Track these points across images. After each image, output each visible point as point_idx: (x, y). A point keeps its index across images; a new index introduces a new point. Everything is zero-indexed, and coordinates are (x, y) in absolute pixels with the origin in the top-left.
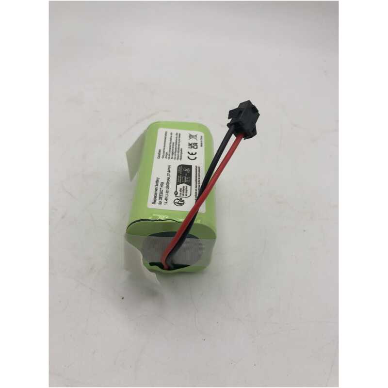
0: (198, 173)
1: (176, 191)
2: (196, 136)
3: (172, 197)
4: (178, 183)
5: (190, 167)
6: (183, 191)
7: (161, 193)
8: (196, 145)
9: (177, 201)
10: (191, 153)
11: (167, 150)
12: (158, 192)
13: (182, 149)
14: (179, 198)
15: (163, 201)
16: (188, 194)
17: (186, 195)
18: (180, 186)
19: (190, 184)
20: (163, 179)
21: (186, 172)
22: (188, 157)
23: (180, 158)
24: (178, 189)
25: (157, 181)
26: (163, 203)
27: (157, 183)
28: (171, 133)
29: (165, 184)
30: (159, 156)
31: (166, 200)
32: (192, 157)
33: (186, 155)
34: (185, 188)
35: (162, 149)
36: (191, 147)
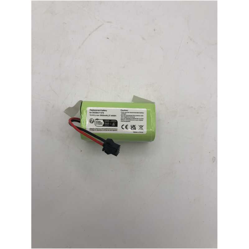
0: (112, 130)
1: (98, 119)
2: (142, 129)
3: (94, 118)
4: (104, 120)
5: (116, 125)
6: (100, 123)
7: (97, 113)
8: (134, 129)
9: (92, 120)
10: (127, 126)
11: (127, 114)
12: (97, 111)
13: (130, 121)
14: (94, 121)
15: (92, 114)
16: (96, 125)
17: (96, 124)
18: (102, 121)
19: (104, 126)
20: (105, 113)
21: (112, 124)
22: (124, 125)
23: (122, 120)
24: (100, 120)
25: (105, 111)
26: (91, 114)
27: (103, 111)
28: (143, 116)
29: (103, 114)
30: (123, 110)
31: (93, 115)
32: (124, 127)
33: (125, 124)
34: (101, 123)
35: (128, 112)
36: (132, 126)
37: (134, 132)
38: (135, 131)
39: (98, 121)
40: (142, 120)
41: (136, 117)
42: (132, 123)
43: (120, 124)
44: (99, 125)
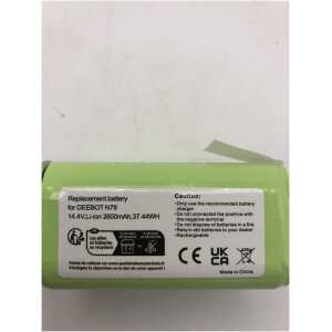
0: (147, 266)
1: (98, 231)
2: (249, 261)
3: (85, 225)
4: (117, 233)
5: (160, 251)
6: (102, 243)
7: (93, 207)
8: (222, 262)
9: (78, 233)
10: (197, 253)
11: (198, 209)
12: (94, 203)
13: (207, 236)
14: (84, 236)
15: (76, 212)
16: (91, 251)
17: (92, 248)
18: (111, 238)
19: (118, 252)
20: (122, 208)
21: (146, 246)
22: (185, 249)
23: (180, 233)
24: (103, 235)
25: (119, 199)
26: (72, 212)
27: (114, 199)
28: (250, 214)
29: (112, 212)
30: (181, 197)
31: (79, 216)
32: (187, 256)
33: (192, 244)
34: (107, 245)
35: (201, 200)
36: (215, 252)
37: (221, 272)
38: (224, 267)
39: (97, 235)
40: (248, 228)
41: (228, 220)
42: (216, 240)
43: (172, 245)
44: (99, 251)
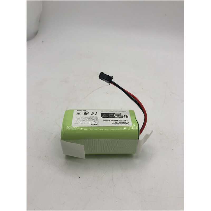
0: (106, 111)
2: (78, 112)
3: (123, 119)
4: (114, 117)
5: (102, 114)
7: (121, 122)
10: (92, 114)
11: (92, 122)
13: (89, 117)
14: (123, 117)
16: (120, 114)
20: (114, 122)
21: (106, 115)
23: (97, 117)
24: (118, 117)
25: (114, 124)
26: (128, 121)
27: (116, 124)
28: (76, 121)
29: (116, 121)
30: (97, 124)
31: (126, 120)
32: (95, 113)
33: (94, 115)
34: (116, 115)
35: (91, 124)
36: (87, 114)
38: (85, 111)
39: (120, 117)
40: (77, 118)
41: (83, 120)
42: (87, 116)
43: (99, 115)
44: (118, 114)
